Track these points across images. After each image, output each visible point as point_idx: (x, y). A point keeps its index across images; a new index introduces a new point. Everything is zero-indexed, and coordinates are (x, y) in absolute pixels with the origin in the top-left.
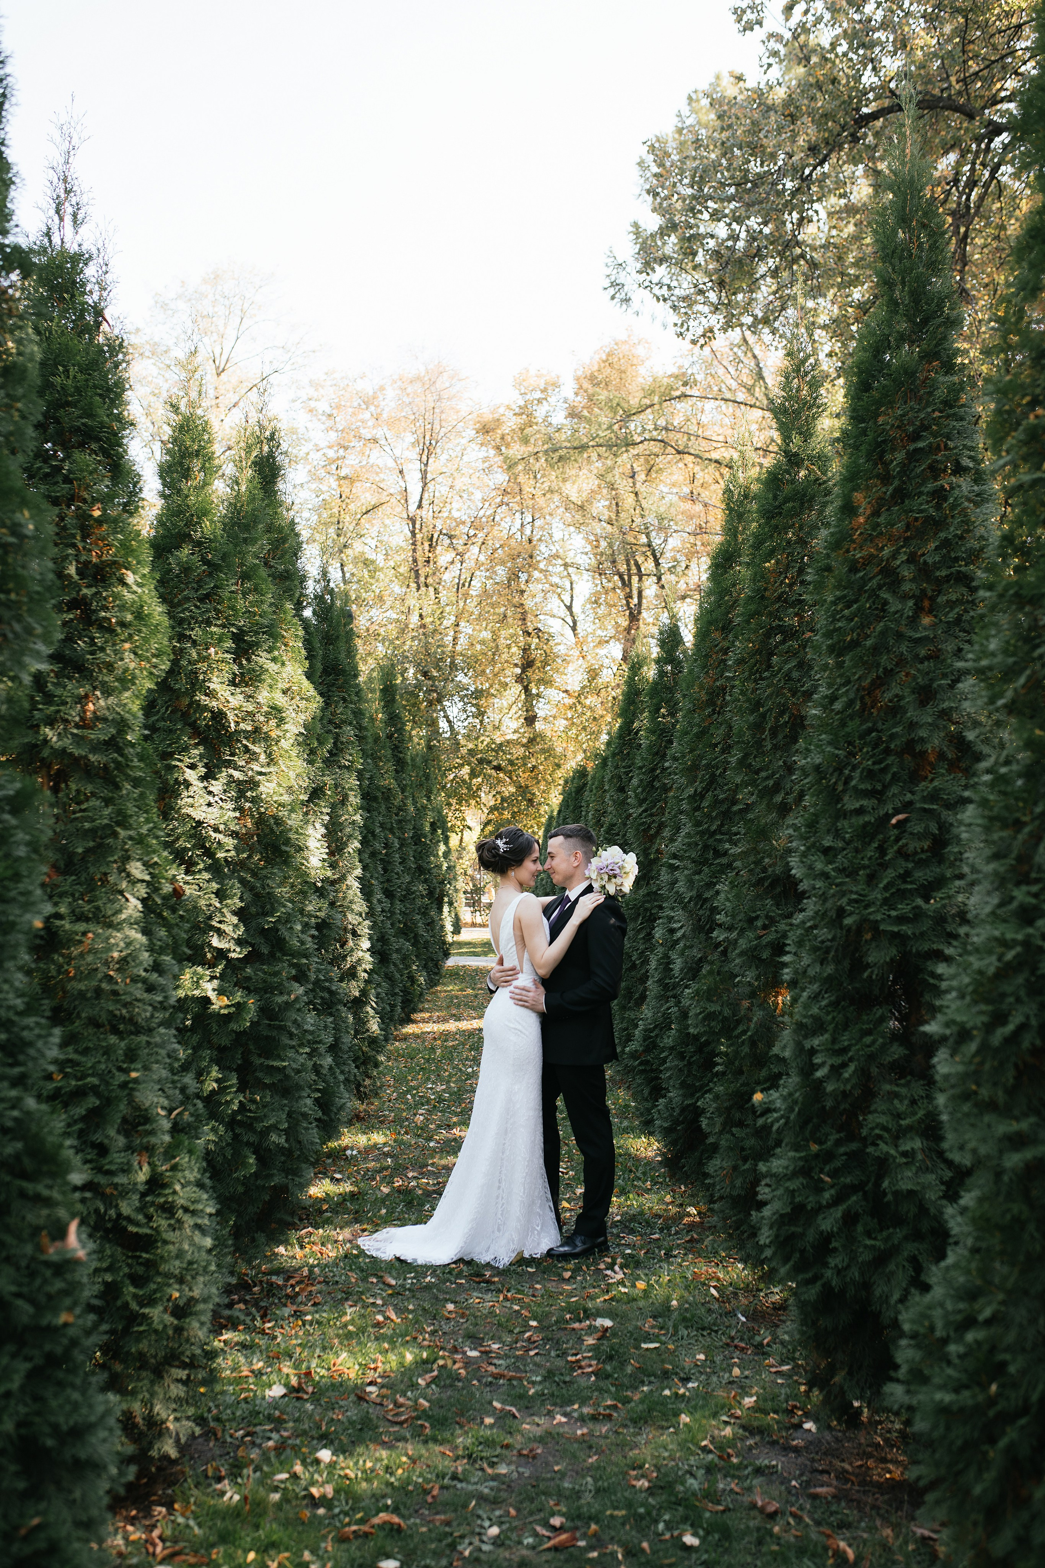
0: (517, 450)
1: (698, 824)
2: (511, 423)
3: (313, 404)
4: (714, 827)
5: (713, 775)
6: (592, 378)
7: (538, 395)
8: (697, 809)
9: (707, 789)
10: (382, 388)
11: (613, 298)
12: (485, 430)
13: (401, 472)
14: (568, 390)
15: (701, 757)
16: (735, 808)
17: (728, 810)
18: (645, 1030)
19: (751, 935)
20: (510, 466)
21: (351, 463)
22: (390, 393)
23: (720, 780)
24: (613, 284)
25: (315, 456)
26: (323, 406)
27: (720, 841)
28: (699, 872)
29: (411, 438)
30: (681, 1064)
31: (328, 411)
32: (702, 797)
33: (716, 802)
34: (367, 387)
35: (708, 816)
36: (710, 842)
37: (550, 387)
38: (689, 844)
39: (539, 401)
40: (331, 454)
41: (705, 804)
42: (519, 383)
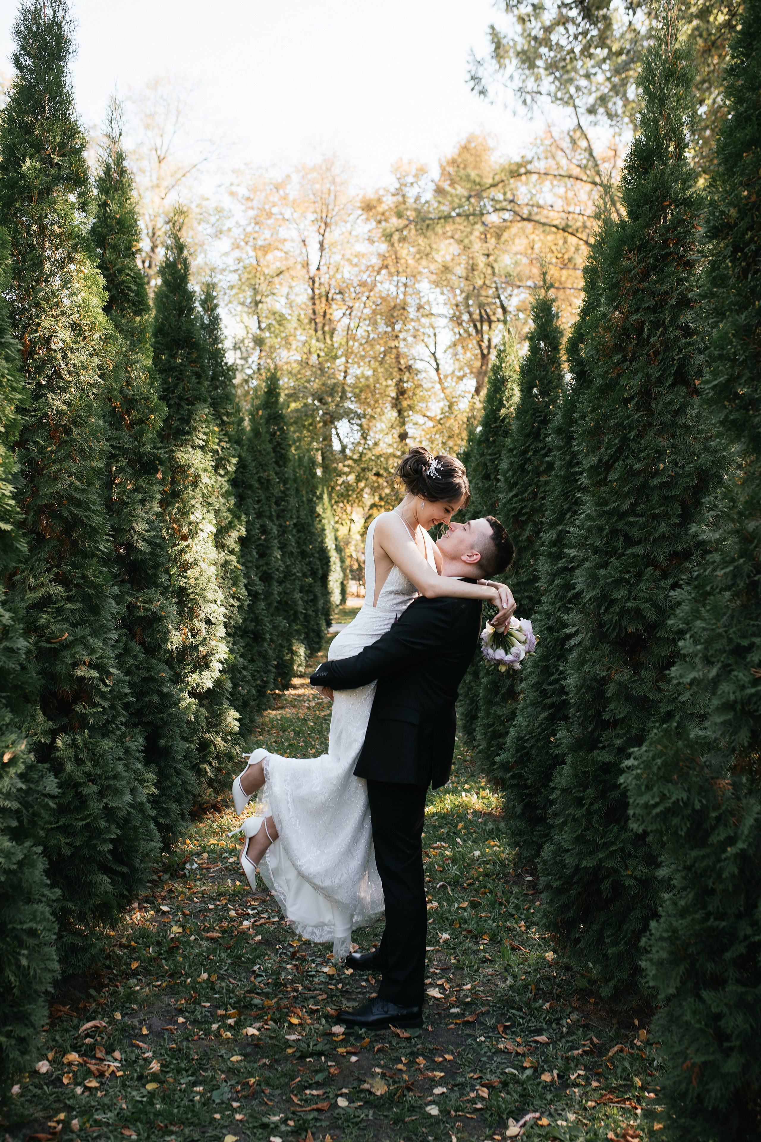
0: (394, 224)
1: (601, 502)
4: (625, 507)
5: (625, 439)
6: (454, 161)
7: (410, 179)
8: (604, 482)
9: (614, 458)
11: (473, 90)
12: (369, 208)
13: (304, 241)
14: (435, 172)
15: (606, 418)
16: (656, 482)
17: (645, 485)
18: (519, 739)
19: (741, 675)
20: (388, 236)
23: (633, 445)
27: (632, 524)
28: (605, 565)
29: (311, 216)
30: (579, 813)
32: (608, 466)
33: (630, 474)
35: (615, 492)
36: (620, 525)
37: (422, 171)
38: (589, 530)
39: (411, 184)
41: (613, 476)
42: (395, 169)
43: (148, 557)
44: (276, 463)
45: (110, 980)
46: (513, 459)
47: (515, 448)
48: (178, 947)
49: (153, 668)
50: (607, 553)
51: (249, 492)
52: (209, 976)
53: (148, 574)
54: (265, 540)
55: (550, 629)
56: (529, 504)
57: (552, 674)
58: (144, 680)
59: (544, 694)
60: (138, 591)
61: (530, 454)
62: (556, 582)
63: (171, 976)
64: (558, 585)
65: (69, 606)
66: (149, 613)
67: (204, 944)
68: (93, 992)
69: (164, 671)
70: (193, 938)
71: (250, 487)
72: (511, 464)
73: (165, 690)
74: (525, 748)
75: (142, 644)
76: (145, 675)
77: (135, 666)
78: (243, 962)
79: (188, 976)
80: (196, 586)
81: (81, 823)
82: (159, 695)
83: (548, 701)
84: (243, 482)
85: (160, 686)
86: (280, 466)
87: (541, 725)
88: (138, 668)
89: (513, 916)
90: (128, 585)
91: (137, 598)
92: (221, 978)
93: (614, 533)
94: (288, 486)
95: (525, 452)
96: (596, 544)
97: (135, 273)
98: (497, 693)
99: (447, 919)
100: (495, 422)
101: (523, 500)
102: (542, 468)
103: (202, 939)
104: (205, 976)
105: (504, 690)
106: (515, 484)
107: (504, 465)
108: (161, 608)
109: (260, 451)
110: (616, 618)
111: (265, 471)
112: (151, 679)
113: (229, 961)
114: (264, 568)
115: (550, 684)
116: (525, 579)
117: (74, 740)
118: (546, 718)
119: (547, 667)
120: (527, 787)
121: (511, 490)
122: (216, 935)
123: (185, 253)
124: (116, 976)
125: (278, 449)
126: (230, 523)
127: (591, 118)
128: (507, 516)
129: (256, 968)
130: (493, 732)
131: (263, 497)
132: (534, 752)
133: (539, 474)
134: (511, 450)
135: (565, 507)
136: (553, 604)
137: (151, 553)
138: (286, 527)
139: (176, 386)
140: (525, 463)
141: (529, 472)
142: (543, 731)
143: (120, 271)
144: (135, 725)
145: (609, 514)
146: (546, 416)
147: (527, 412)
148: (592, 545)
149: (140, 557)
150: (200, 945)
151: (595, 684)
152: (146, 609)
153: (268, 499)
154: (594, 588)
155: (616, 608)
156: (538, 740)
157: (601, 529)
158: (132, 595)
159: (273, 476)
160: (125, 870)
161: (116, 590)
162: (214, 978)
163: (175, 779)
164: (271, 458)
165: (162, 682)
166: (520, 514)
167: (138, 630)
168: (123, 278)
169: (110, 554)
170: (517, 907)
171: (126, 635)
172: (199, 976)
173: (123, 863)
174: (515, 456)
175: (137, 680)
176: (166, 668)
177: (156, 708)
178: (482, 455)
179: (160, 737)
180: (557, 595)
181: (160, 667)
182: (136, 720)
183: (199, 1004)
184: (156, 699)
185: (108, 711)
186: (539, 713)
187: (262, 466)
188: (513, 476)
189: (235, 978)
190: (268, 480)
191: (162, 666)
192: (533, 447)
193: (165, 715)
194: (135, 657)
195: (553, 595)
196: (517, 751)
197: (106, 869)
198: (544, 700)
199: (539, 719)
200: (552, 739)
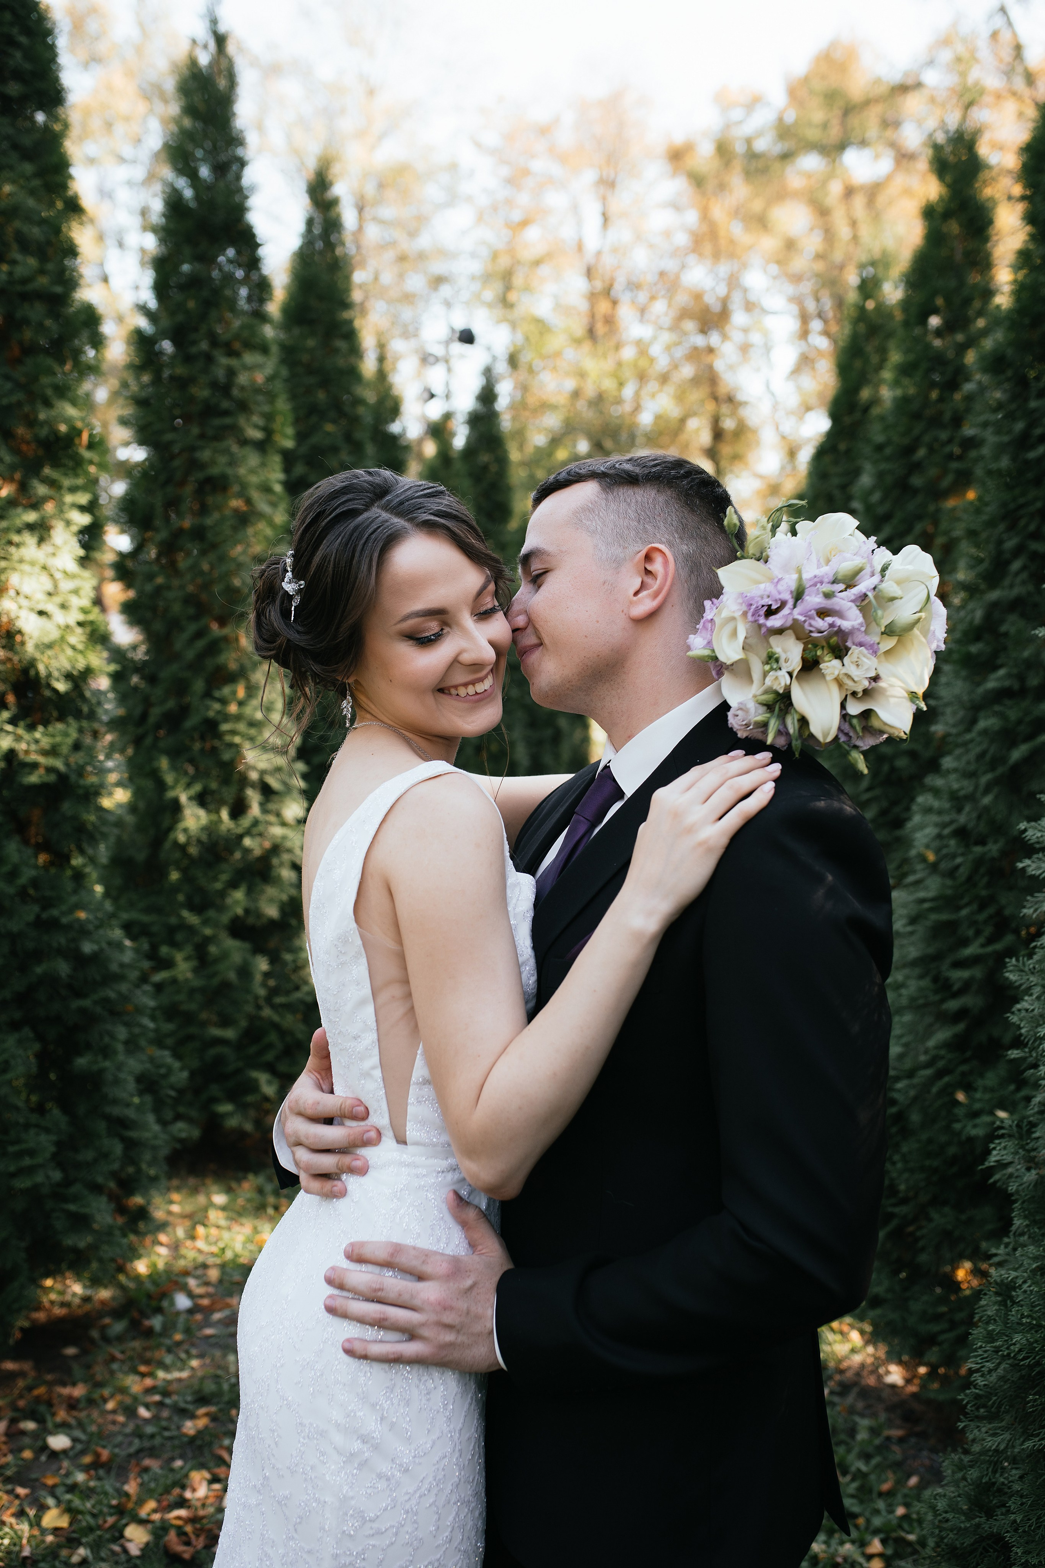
12: (676, 155)
37: (756, 100)
42: (718, 98)
46: (884, 466)
47: (889, 442)
55: (962, 833)
57: (965, 942)
59: (942, 986)
61: (921, 453)
62: (982, 724)
64: (985, 732)
72: (880, 476)
73: (87, 948)
83: (953, 1005)
87: (934, 1057)
102: (946, 482)
107: (866, 480)
112: (53, 925)
115: (959, 964)
118: (947, 1045)
132: (915, 1117)
134: (880, 448)
136: (971, 775)
140: (908, 474)
142: (940, 1074)
174: (887, 460)
179: (77, 1050)
180: (981, 756)
182: (17, 1015)
184: (63, 968)
186: (928, 1033)
188: (882, 501)
193: (86, 1003)
195: (972, 756)
198: (943, 1001)
199: (931, 1043)
200: (961, 1097)
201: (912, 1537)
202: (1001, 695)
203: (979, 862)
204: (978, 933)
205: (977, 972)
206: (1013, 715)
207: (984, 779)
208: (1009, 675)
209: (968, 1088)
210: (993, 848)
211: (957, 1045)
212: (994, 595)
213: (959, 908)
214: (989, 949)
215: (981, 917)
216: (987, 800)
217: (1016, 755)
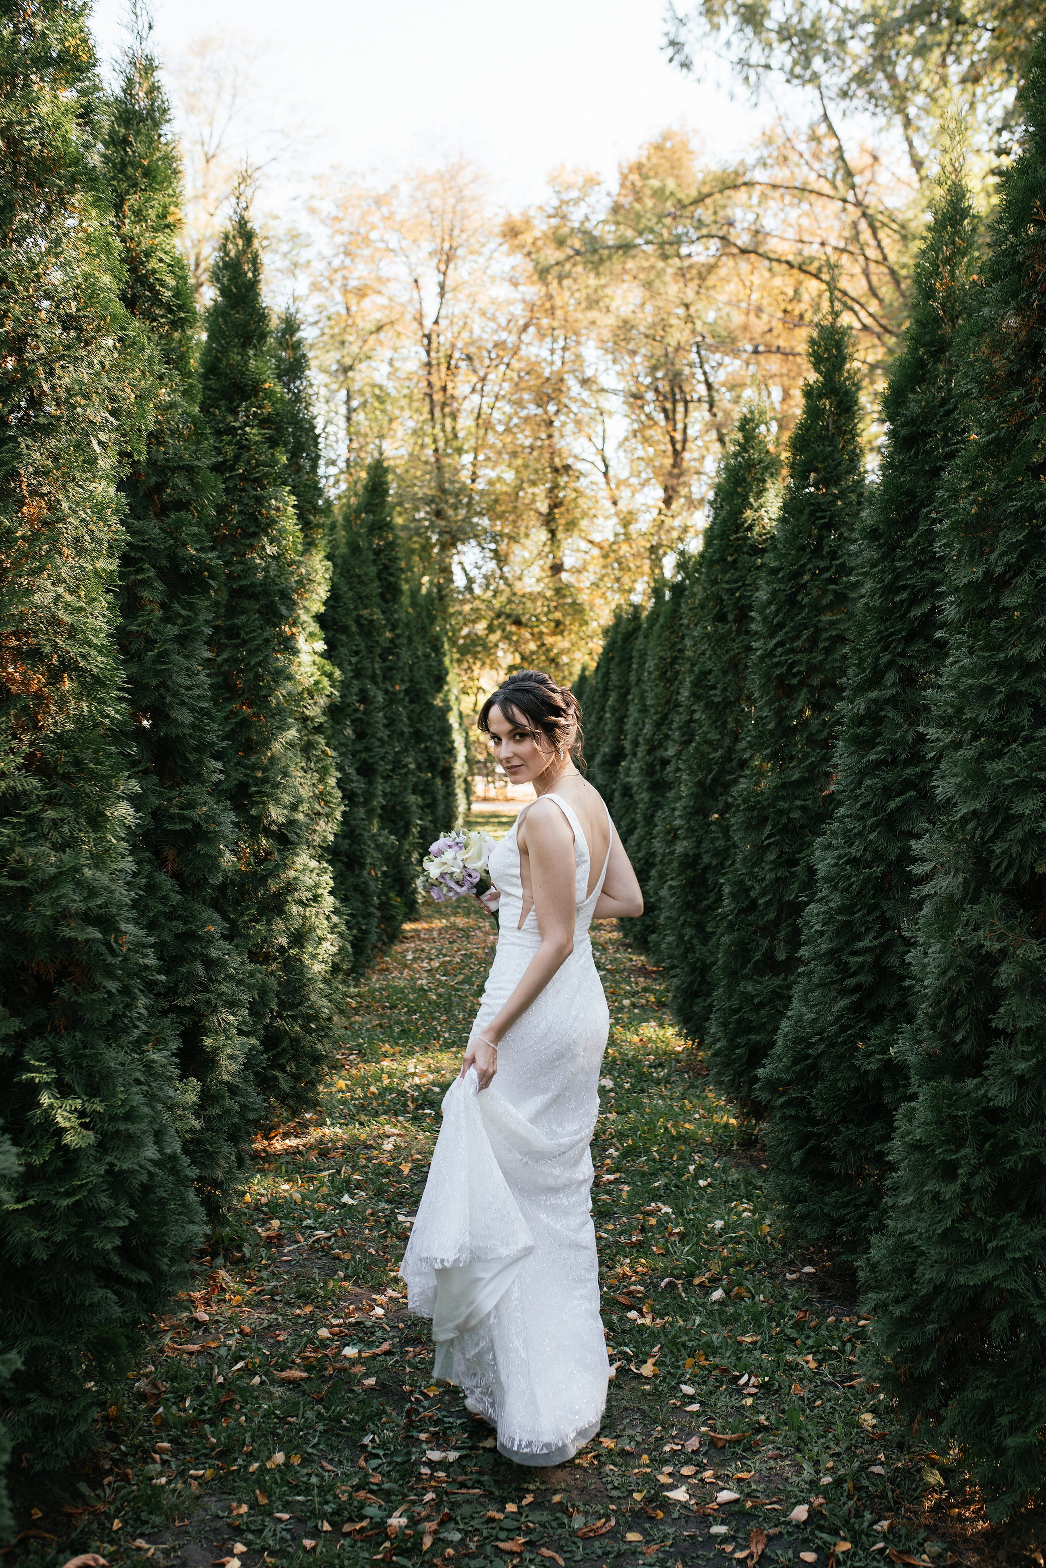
0: (551, 255)
2: (541, 226)
3: (315, 203)
6: (639, 167)
7: (574, 194)
10: (395, 187)
11: (671, 60)
12: (512, 232)
13: (416, 281)
14: (612, 184)
18: (799, 1040)
20: (543, 273)
21: (360, 272)
22: (405, 189)
24: (673, 43)
25: (319, 266)
26: (327, 207)
29: (427, 247)
31: (334, 212)
32: (1002, 584)
34: (378, 185)
35: (1017, 628)
37: (592, 182)
38: (966, 693)
39: (577, 201)
40: (336, 263)
41: (1012, 600)
42: (552, 180)
43: (188, 731)
44: (382, 596)
45: (115, 1462)
46: (777, 586)
47: (781, 568)
48: (232, 1402)
49: (193, 917)
50: (1000, 736)
51: (344, 638)
52: (288, 1457)
53: (187, 760)
54: (365, 713)
55: (854, 861)
56: (804, 657)
57: (859, 937)
58: (177, 936)
59: (843, 969)
60: (171, 788)
61: (806, 578)
62: (868, 783)
63: (222, 1455)
64: (870, 788)
65: (51, 814)
66: (189, 826)
67: (278, 1391)
68: (83, 1487)
69: (213, 922)
70: (257, 1380)
71: (345, 629)
72: (774, 593)
73: (214, 954)
74: (808, 1056)
75: (176, 876)
76: (181, 928)
77: (165, 913)
78: (345, 1428)
79: (251, 1457)
80: (265, 781)
81: (66, 1202)
82: (203, 962)
83: (852, 982)
84: (335, 623)
85: (206, 947)
86: (387, 601)
87: (839, 1018)
88: (170, 917)
89: (793, 1340)
90: (155, 779)
91: (170, 800)
92: (307, 1460)
93: (1014, 699)
94: (398, 631)
95: (797, 575)
96: (981, 719)
97: (173, 258)
98: (746, 960)
99: (684, 1345)
100: (736, 532)
101: (792, 651)
102: (824, 602)
103: (273, 1382)
104: (279, 1457)
105: (758, 956)
106: (781, 625)
107: (761, 595)
108: (210, 818)
109: (359, 576)
110: (1016, 849)
111: (366, 608)
112: (191, 936)
113: (320, 1427)
114: (364, 755)
115: (854, 953)
116: (796, 777)
117: (55, 1050)
118: (846, 1009)
119: (848, 924)
120: (812, 1121)
121: (772, 636)
122: (297, 1374)
123: (256, 243)
124: (125, 1455)
125: (384, 575)
126: (317, 683)
127: (845, 104)
128: (767, 677)
129: (366, 1440)
130: (739, 1021)
131: (362, 647)
132: (824, 1065)
133: (819, 610)
135: (885, 659)
136: (860, 818)
137: (193, 726)
138: (394, 693)
139: (237, 458)
140: (796, 593)
141: (802, 607)
143: (148, 255)
144: (164, 1013)
145: (1005, 668)
146: (831, 518)
147: (801, 512)
148: (974, 720)
149: (174, 731)
150: (271, 1394)
151: (971, 964)
152: (184, 819)
153: (370, 649)
154: (975, 797)
155: (1017, 832)
156: (832, 1045)
157: (987, 692)
158: (160, 795)
159: (378, 615)
160: (144, 1277)
161: (135, 786)
162: (296, 1460)
163: (228, 1103)
164: (375, 587)
165: (210, 939)
166: (789, 673)
167: (169, 852)
168: (153, 264)
169: (124, 723)
170: (799, 1326)
171: (150, 862)
172: (269, 1458)
173: (140, 1265)
174: (780, 581)
175: (167, 937)
176: (216, 916)
177: (200, 983)
178: (715, 582)
179: (205, 1032)
180: (867, 806)
181: (205, 916)
182: (166, 1005)
183: (270, 1514)
184: (200, 970)
185: (118, 998)
186: (835, 1000)
187: (362, 600)
188: (776, 613)
189: (331, 1461)
190: (371, 621)
191: (209, 914)
192: (810, 566)
193: (210, 996)
194: (165, 899)
196: (795, 1062)
197: (109, 1278)
198: (843, 979)
199: (835, 1009)
200: (860, 1044)
201: (835, 1348)
202: (879, 764)
203: (867, 881)
204: (868, 930)
205: (868, 958)
206: (889, 777)
207: (869, 822)
208: (885, 751)
209: (864, 1038)
210: (878, 870)
211: (856, 1008)
212: (874, 694)
213: (854, 913)
214: (876, 943)
215: (870, 918)
216: (872, 837)
217: (893, 805)
